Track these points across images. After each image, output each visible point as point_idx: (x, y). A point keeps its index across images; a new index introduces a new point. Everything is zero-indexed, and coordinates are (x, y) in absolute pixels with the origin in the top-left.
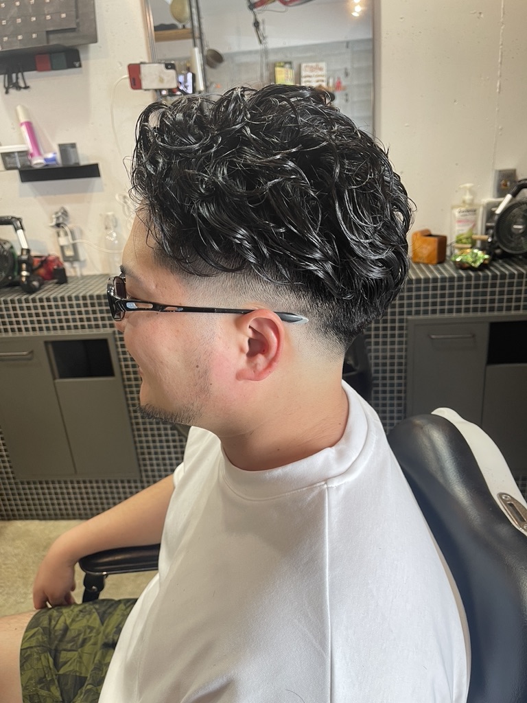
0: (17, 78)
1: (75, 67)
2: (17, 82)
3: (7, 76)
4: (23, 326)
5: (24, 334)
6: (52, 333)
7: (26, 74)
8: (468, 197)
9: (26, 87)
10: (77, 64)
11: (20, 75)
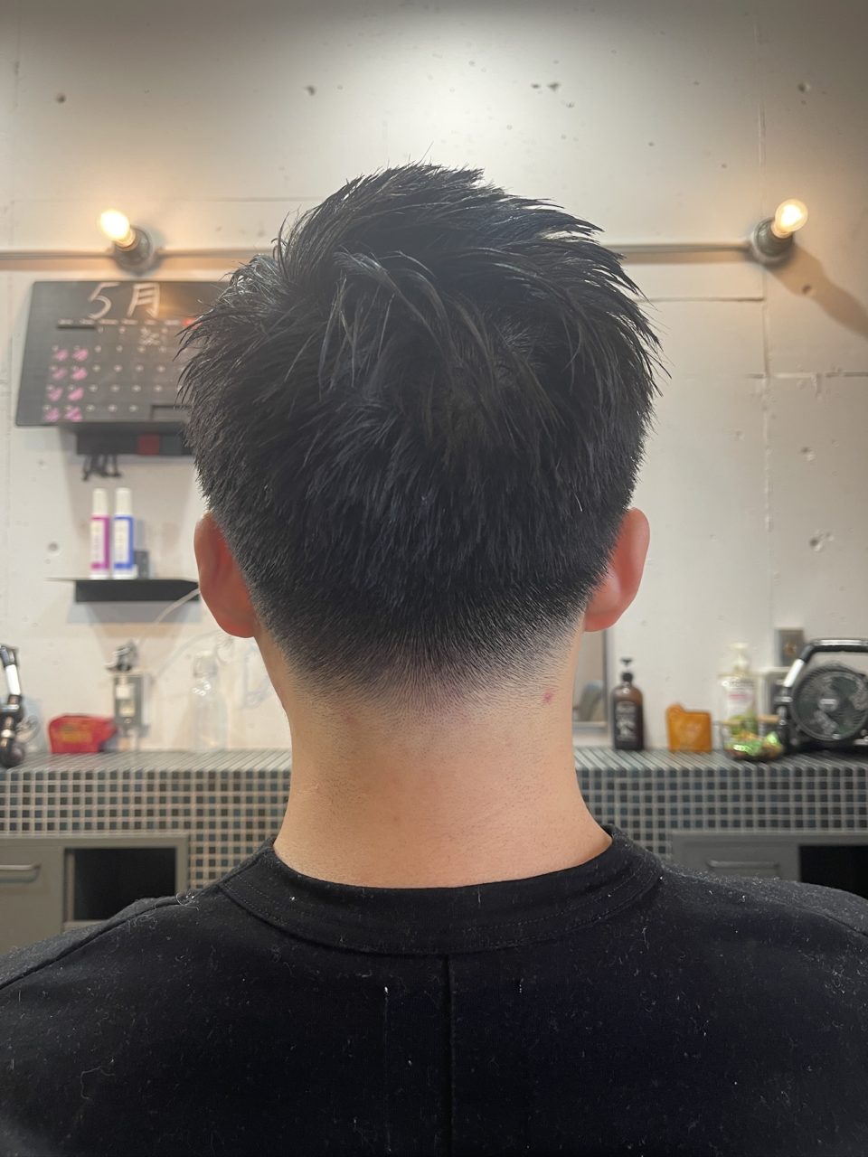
0: (106, 461)
2: (105, 467)
3: (91, 458)
4: (32, 820)
5: (32, 833)
6: (82, 834)
7: (121, 458)
8: (741, 662)
9: (117, 475)
11: (111, 458)
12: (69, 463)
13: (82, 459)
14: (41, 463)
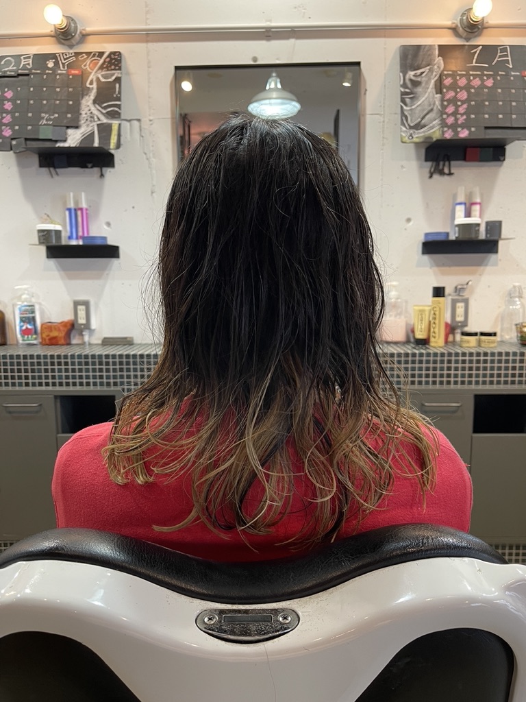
0: (444, 165)
1: (499, 160)
2: (443, 169)
3: (434, 164)
7: (453, 163)
9: (450, 174)
10: (502, 158)
11: (447, 163)
12: (421, 167)
13: (429, 164)
14: (402, 167)
